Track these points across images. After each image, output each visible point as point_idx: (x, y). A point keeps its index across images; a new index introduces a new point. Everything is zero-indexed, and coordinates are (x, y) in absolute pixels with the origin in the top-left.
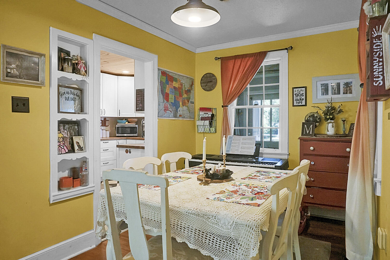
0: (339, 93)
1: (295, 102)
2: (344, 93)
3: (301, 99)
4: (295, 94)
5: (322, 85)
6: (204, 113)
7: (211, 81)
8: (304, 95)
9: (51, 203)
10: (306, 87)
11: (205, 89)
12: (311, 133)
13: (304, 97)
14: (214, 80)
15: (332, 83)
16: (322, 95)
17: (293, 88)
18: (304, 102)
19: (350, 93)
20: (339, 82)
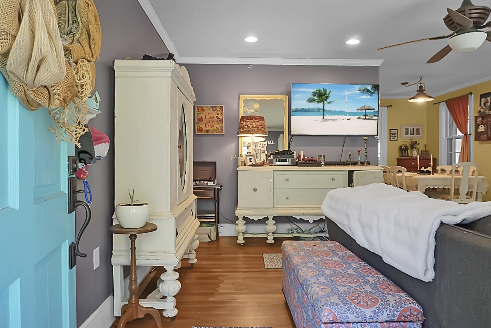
0: (414, 134)
1: (391, 138)
2: (416, 134)
3: (394, 136)
4: (391, 133)
5: (405, 129)
8: (396, 134)
10: (397, 130)
12: (407, 156)
13: (396, 135)
15: (410, 128)
16: (406, 134)
17: (390, 130)
18: (396, 138)
19: (419, 134)
20: (413, 128)
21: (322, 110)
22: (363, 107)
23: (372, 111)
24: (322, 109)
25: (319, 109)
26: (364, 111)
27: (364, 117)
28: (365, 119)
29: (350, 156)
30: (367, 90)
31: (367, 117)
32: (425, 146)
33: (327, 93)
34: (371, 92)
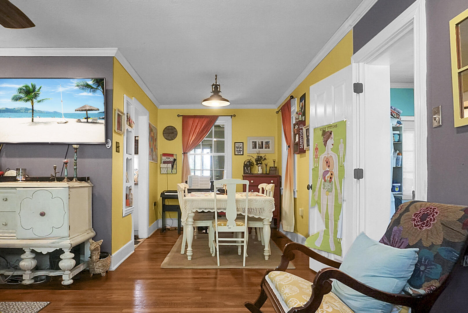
0: (263, 148)
1: (236, 152)
2: (265, 148)
3: (240, 150)
4: (236, 147)
5: (253, 142)
6: (166, 158)
7: (172, 133)
8: (242, 147)
9: (123, 216)
10: (243, 143)
11: (167, 138)
12: (249, 173)
13: (242, 149)
14: (175, 132)
15: (258, 141)
16: (253, 148)
17: (235, 143)
18: (242, 152)
19: (269, 148)
20: (262, 141)
21: (31, 111)
22: (83, 107)
23: (97, 112)
24: (30, 109)
25: (27, 110)
26: (86, 112)
27: (86, 120)
28: (87, 122)
29: (55, 169)
30: (88, 86)
31: (90, 120)
32: (274, 161)
33: (37, 90)
34: (92, 88)
